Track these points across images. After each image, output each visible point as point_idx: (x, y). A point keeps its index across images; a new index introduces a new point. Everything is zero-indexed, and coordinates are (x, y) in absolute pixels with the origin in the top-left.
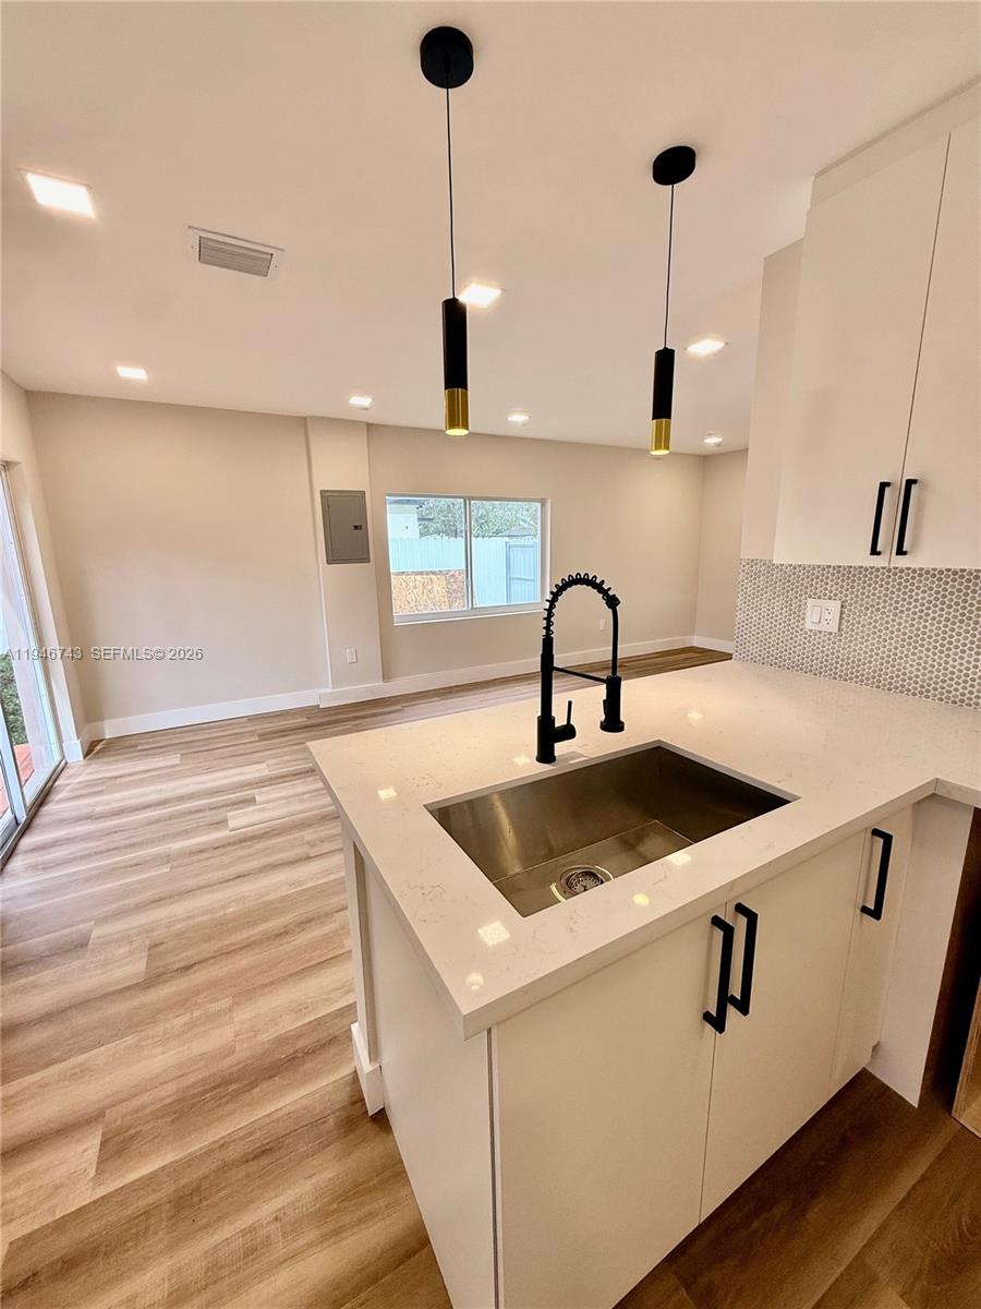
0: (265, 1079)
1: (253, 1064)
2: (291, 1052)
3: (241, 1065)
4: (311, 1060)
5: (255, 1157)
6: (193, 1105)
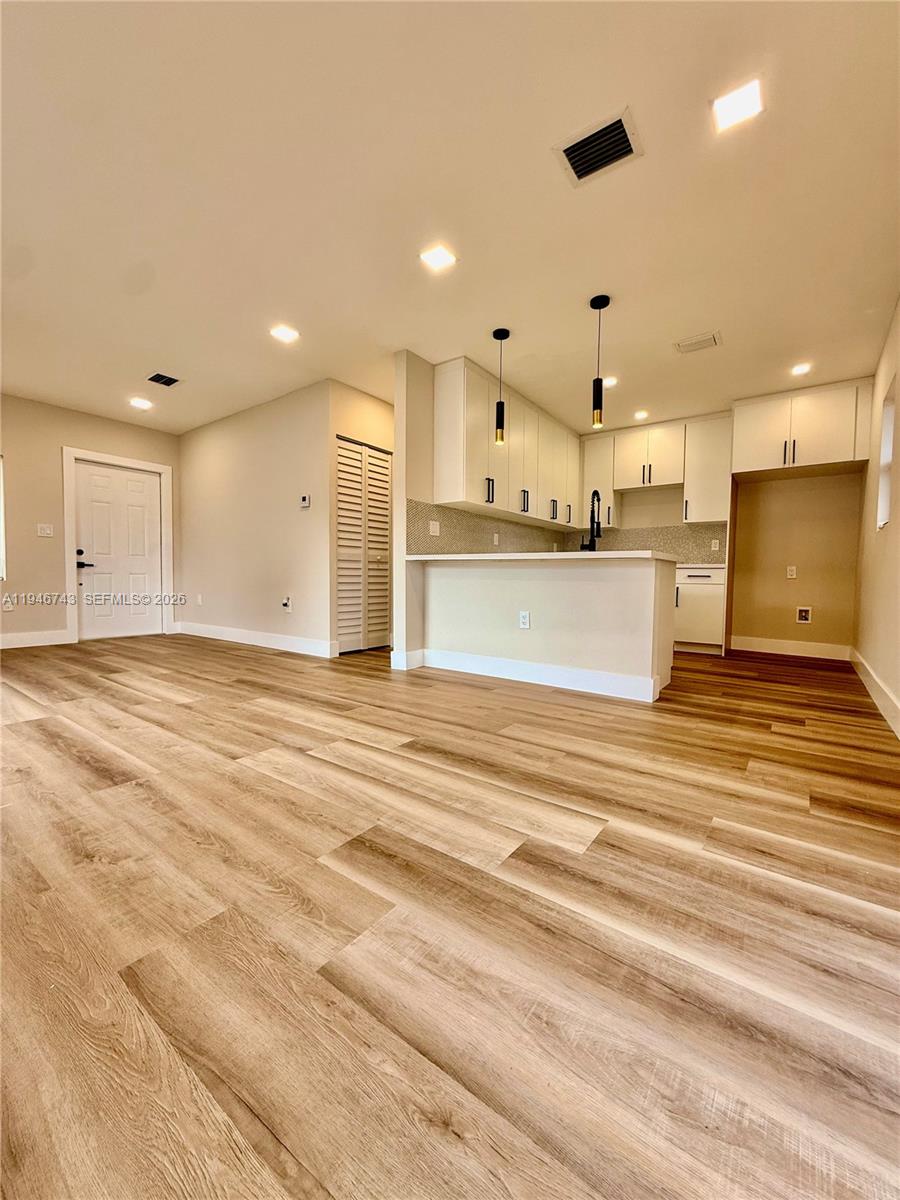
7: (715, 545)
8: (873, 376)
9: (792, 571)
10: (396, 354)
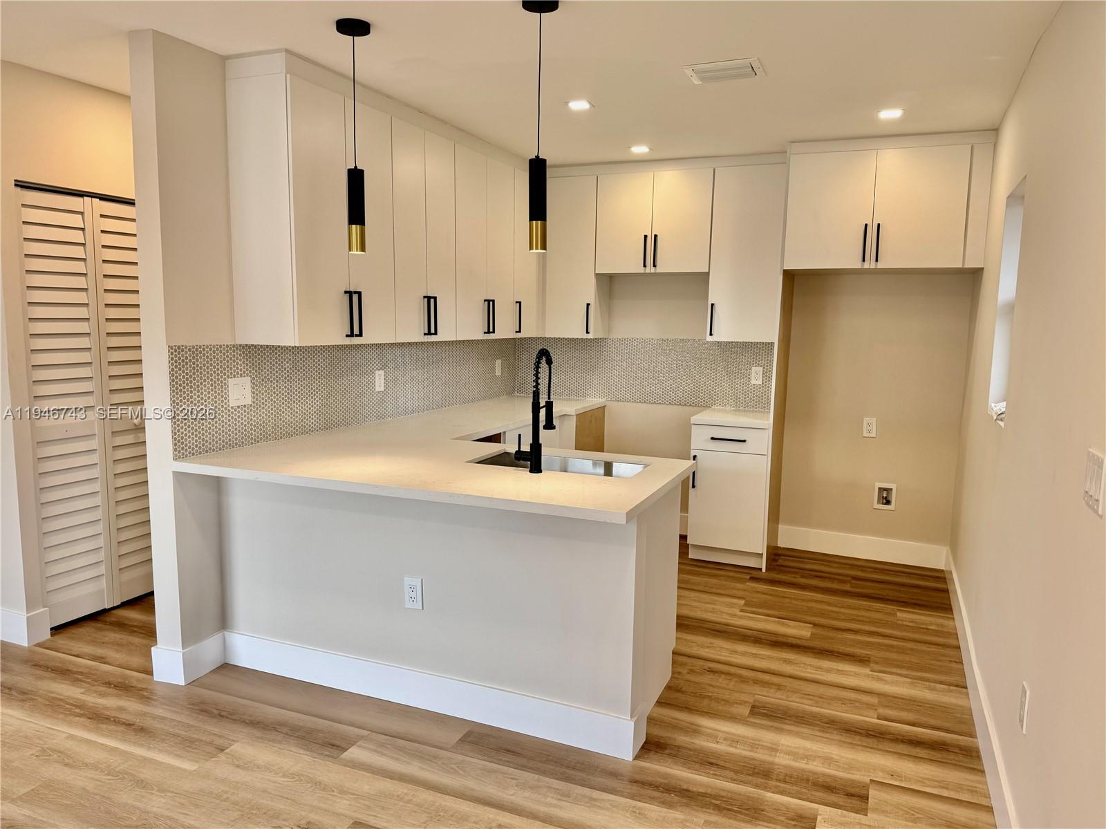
0: (692, 792)
1: (697, 806)
2: (666, 794)
3: (704, 809)
4: (656, 782)
5: (717, 765)
6: (747, 810)
7: (756, 376)
8: (995, 130)
9: (870, 426)
10: (134, 36)
